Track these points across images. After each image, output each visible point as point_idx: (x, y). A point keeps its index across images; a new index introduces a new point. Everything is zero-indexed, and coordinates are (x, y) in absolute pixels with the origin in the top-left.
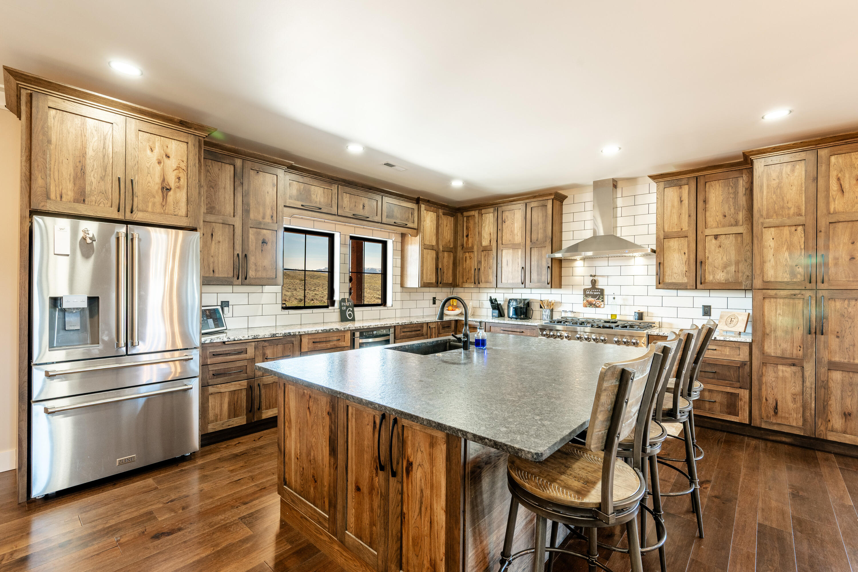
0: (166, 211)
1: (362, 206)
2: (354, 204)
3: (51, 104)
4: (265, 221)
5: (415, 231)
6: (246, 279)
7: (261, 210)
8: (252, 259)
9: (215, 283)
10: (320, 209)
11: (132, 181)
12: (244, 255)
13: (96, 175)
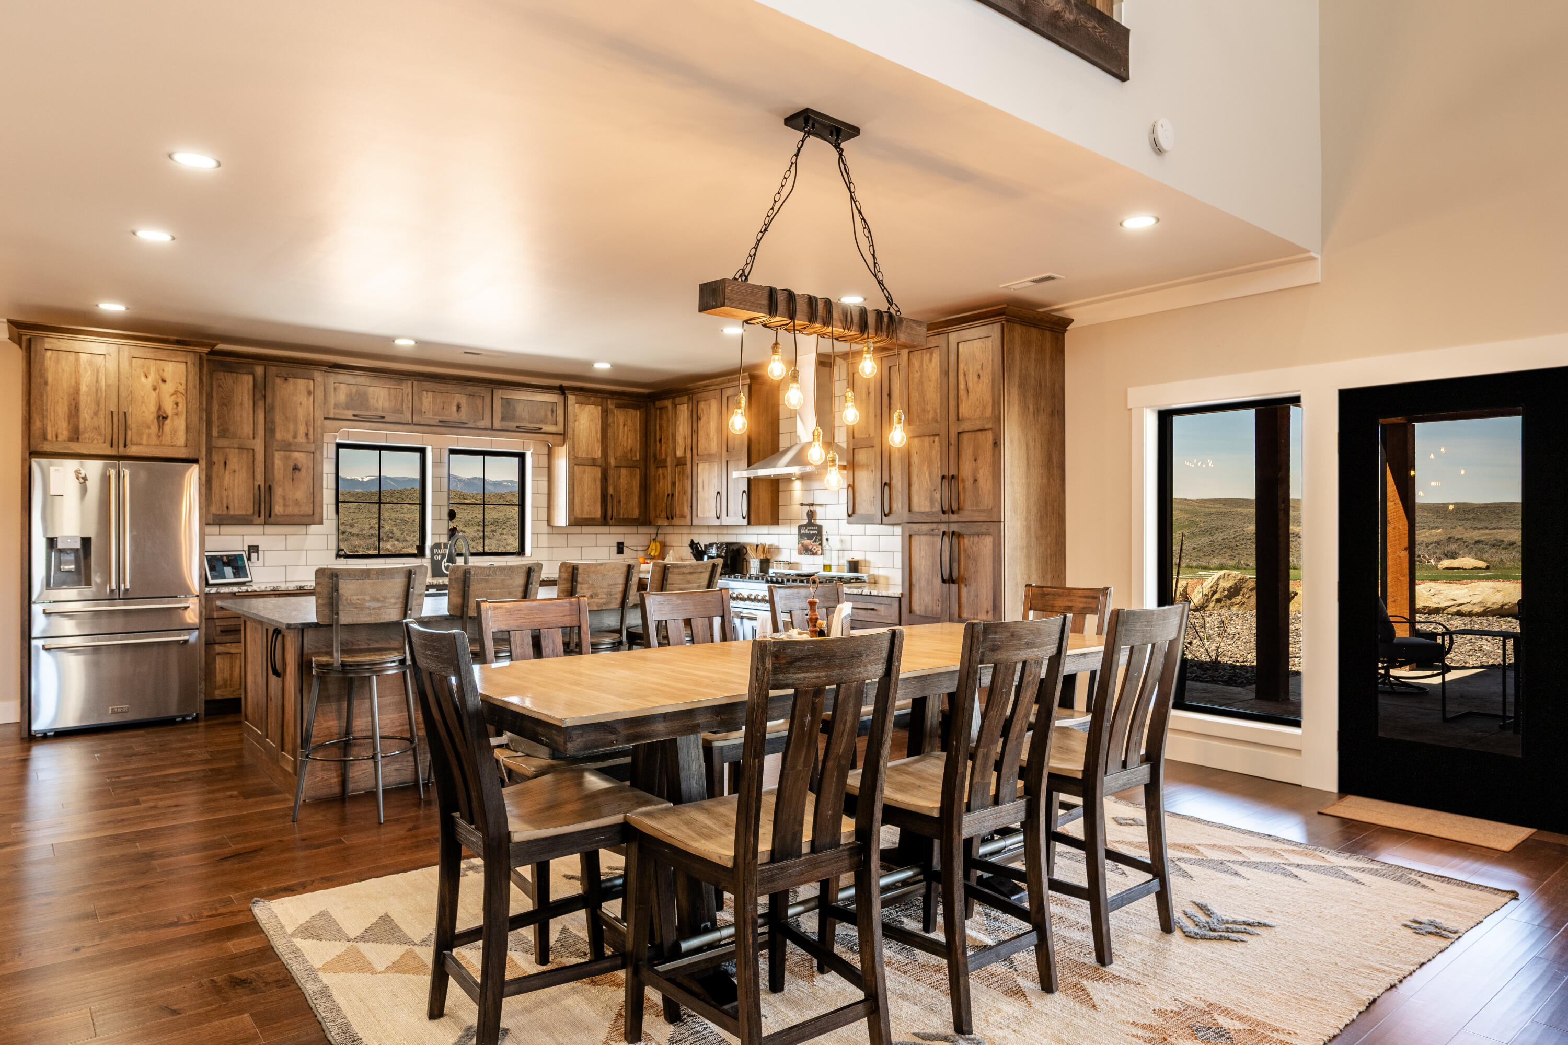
0: (163, 442)
1: (455, 408)
2: (441, 405)
3: (47, 346)
4: (296, 440)
5: (562, 437)
6: (270, 516)
7: (291, 427)
8: (278, 492)
9: (229, 522)
10: (383, 417)
11: (125, 413)
12: (267, 487)
13: (89, 411)
